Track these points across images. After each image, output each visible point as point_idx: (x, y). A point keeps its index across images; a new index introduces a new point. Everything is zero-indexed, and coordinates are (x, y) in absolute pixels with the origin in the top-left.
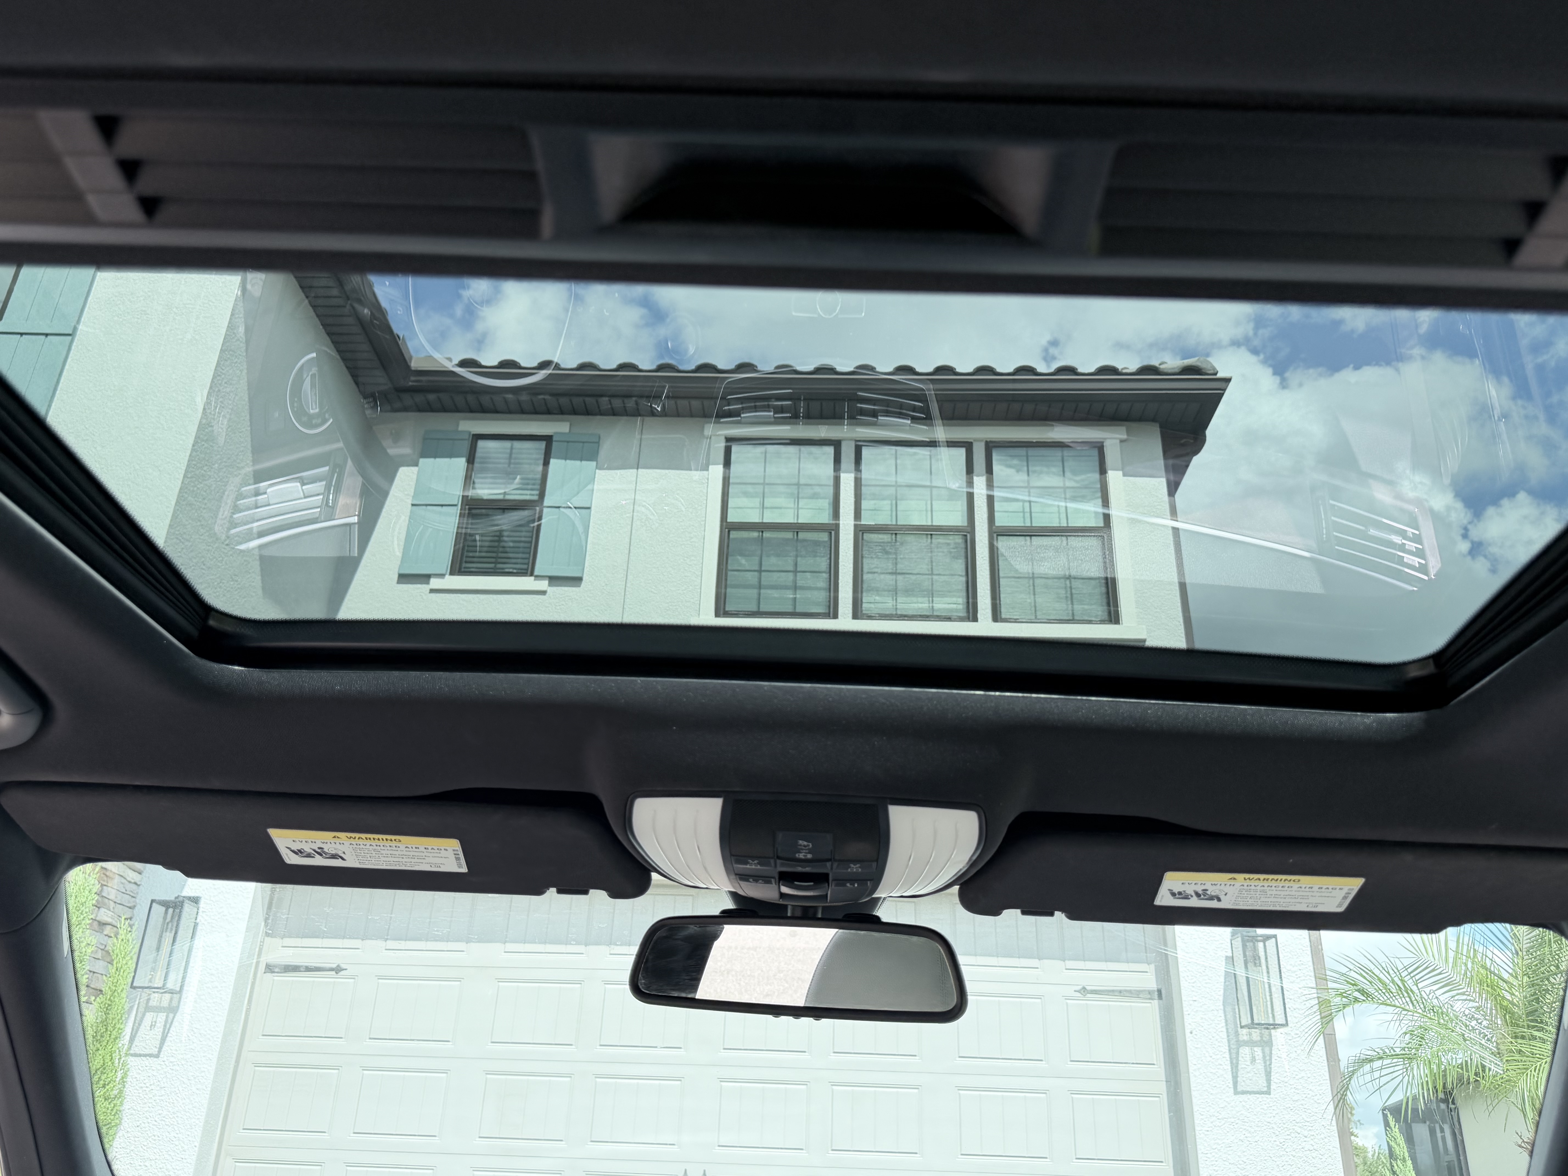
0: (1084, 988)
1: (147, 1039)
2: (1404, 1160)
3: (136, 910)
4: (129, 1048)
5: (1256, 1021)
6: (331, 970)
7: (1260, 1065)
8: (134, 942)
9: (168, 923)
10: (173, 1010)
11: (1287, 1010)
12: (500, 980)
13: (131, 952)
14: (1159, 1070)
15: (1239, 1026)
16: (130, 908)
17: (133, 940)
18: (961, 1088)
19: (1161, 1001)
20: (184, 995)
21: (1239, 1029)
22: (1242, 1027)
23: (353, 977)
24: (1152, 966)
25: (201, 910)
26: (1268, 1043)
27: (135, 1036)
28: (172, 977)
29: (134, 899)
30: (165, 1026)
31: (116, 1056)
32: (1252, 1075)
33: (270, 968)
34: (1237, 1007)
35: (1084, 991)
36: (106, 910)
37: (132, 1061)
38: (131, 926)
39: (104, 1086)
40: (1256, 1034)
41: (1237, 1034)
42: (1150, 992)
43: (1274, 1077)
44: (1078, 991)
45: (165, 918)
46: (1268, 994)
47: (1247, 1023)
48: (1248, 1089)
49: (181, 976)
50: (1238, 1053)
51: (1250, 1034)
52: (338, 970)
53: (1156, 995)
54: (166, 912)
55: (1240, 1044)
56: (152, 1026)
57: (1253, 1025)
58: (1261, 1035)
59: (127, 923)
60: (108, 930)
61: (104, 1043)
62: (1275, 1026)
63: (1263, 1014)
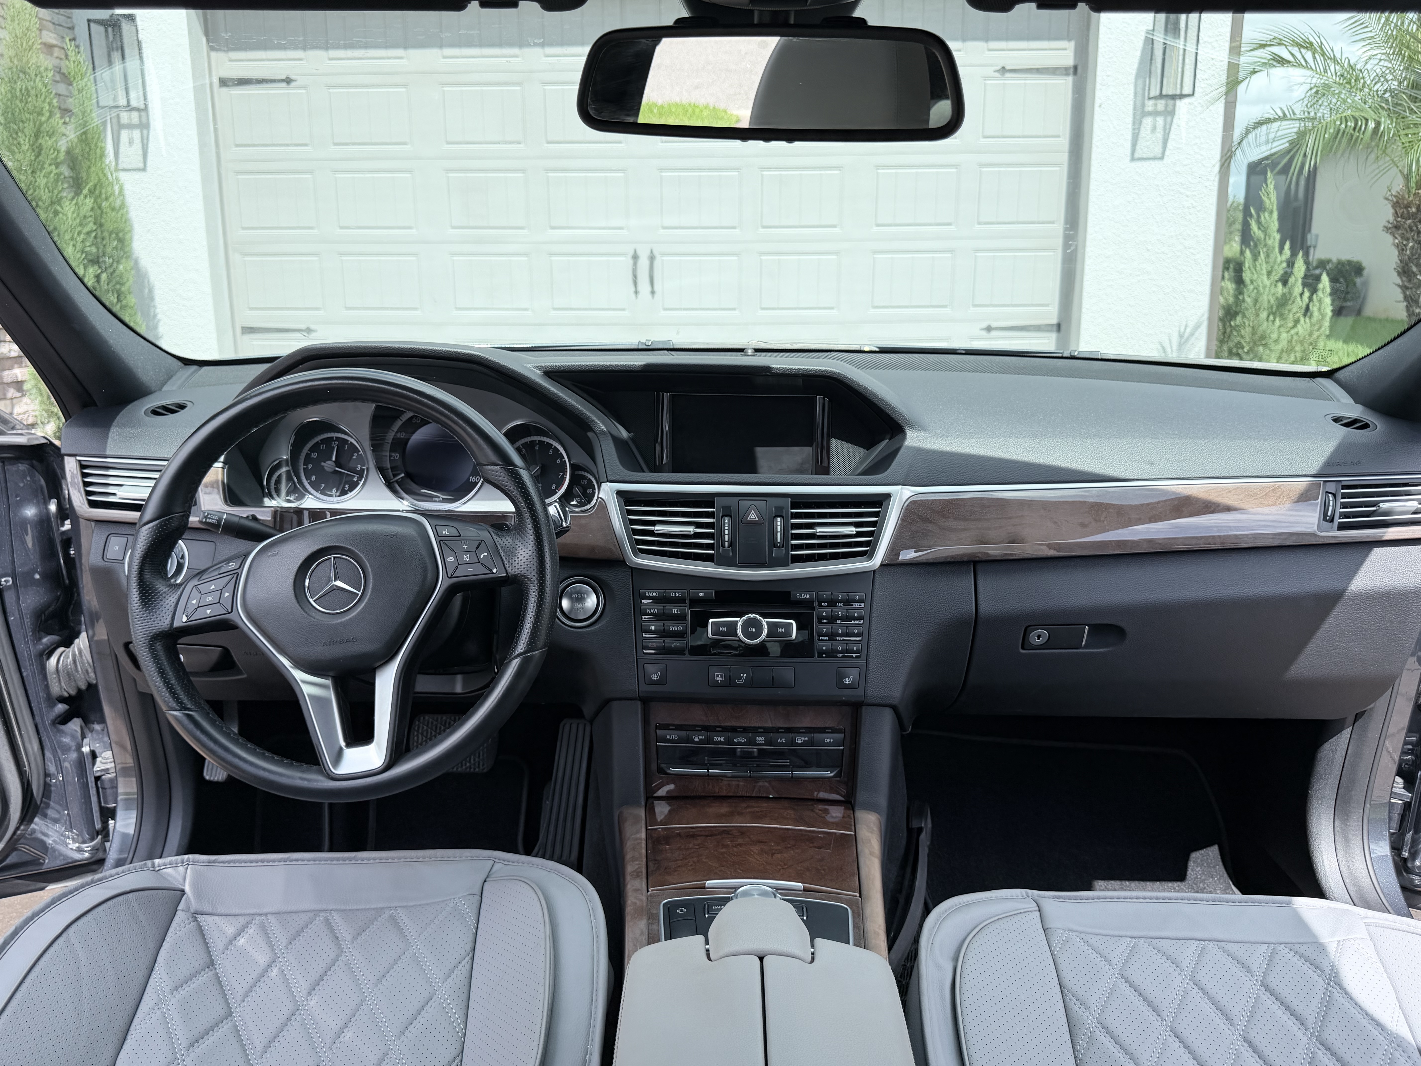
0: (1003, 68)
1: (130, 154)
2: (1271, 212)
3: (76, 29)
4: (117, 164)
5: (1164, 93)
6: (282, 81)
7: (1159, 134)
8: (87, 63)
9: (112, 42)
10: (144, 126)
11: (1197, 80)
12: (444, 84)
13: (86, 74)
14: (1064, 142)
15: (1146, 98)
16: (69, 28)
17: (84, 62)
18: (878, 167)
19: (1076, 77)
20: (150, 110)
21: (1146, 101)
22: (1150, 98)
23: (305, 87)
24: (1072, 44)
25: (139, 28)
26: (1170, 113)
27: (118, 150)
28: (133, 95)
29: (69, 20)
30: (142, 142)
31: (107, 171)
32: (1149, 143)
33: (224, 82)
34: (1148, 80)
35: (1003, 70)
36: (48, 33)
37: (123, 176)
38: (78, 47)
39: (107, 199)
40: (1161, 104)
41: (1143, 105)
42: (1066, 69)
43: (1170, 144)
44: (998, 71)
45: (107, 37)
46: (1180, 66)
47: (1155, 95)
48: (1144, 156)
49: (141, 93)
50: (1140, 123)
51: (1156, 105)
52: (288, 81)
53: (1072, 71)
54: (106, 31)
55: (1145, 114)
56: (131, 142)
57: (1161, 96)
58: (1166, 105)
59: (73, 45)
60: (57, 52)
61: (93, 161)
62: (1182, 96)
63: (1171, 85)
